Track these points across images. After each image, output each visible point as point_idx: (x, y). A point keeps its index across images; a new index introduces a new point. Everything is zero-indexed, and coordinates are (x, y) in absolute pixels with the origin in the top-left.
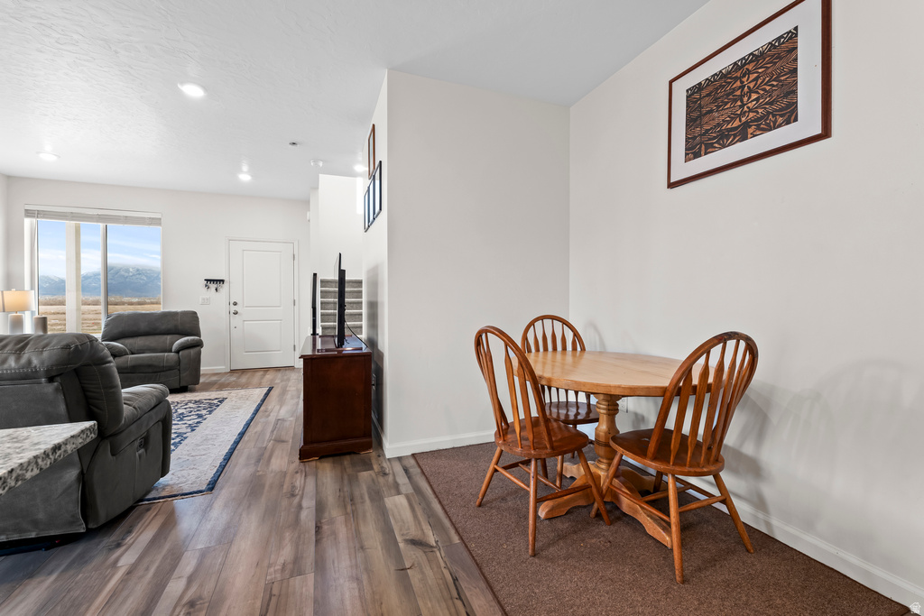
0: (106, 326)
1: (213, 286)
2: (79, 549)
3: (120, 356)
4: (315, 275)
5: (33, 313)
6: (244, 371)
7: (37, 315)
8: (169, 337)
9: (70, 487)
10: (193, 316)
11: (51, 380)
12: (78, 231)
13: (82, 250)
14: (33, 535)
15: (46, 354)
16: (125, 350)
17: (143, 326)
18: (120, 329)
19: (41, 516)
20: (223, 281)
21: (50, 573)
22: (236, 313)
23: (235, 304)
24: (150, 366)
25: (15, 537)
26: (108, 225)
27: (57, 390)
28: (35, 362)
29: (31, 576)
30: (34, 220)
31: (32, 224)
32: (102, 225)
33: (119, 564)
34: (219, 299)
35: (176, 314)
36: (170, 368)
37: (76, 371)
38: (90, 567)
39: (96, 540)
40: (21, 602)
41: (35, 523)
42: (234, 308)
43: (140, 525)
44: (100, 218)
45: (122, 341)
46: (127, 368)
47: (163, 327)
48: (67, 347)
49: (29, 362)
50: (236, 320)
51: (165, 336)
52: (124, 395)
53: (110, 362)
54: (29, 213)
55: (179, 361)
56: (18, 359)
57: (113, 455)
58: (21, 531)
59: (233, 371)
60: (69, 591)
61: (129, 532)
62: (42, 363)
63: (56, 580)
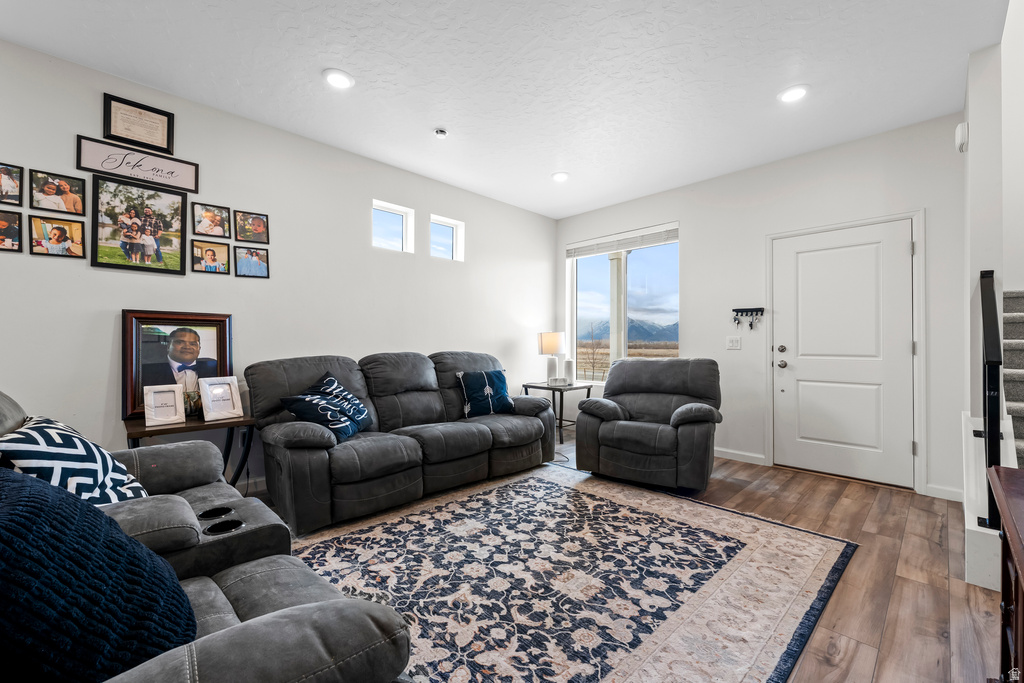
1: (746, 320)
3: (608, 421)
4: (987, 277)
6: (798, 472)
8: (675, 398)
10: (710, 369)
17: (645, 379)
20: (760, 311)
22: (784, 365)
23: (782, 349)
24: (637, 443)
30: (574, 260)
31: (572, 265)
32: (624, 251)
34: (755, 342)
35: (686, 363)
36: (664, 453)
42: (779, 357)
47: (669, 382)
50: (783, 379)
51: (671, 397)
54: (569, 254)
55: (676, 444)
59: (777, 467)
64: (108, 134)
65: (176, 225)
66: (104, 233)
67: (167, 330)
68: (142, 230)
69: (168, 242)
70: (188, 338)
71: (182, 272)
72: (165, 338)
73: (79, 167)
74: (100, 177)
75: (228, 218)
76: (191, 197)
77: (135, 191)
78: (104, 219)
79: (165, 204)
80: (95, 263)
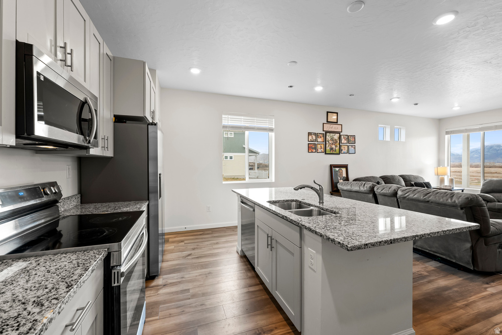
0: (483, 185)
2: (470, 276)
3: (490, 202)
5: (448, 176)
7: (450, 178)
9: (467, 249)
11: (462, 209)
12: (468, 136)
13: (470, 142)
14: (454, 261)
15: (460, 199)
16: (494, 200)
18: (491, 188)
19: (457, 255)
21: (460, 277)
25: (448, 259)
26: (485, 132)
27: (464, 213)
28: (457, 202)
29: (454, 274)
30: (449, 135)
31: (448, 137)
32: (482, 133)
33: (488, 289)
37: (471, 208)
38: (475, 284)
39: (477, 277)
40: (451, 279)
41: (455, 257)
43: (498, 282)
44: (481, 129)
45: (493, 194)
46: (495, 209)
48: (467, 198)
49: (455, 201)
52: (491, 222)
53: (485, 206)
54: (447, 133)
56: (451, 200)
57: (486, 245)
58: (450, 258)
60: (467, 286)
61: (493, 281)
62: (459, 203)
63: (461, 280)
64: (327, 122)
65: (338, 142)
66: (327, 145)
67: (337, 169)
68: (333, 144)
69: (337, 146)
70: (341, 171)
71: (339, 154)
72: (337, 171)
73: (323, 131)
74: (327, 132)
75: (348, 137)
76: (341, 134)
77: (332, 134)
78: (327, 142)
79: (336, 136)
80: (326, 154)
